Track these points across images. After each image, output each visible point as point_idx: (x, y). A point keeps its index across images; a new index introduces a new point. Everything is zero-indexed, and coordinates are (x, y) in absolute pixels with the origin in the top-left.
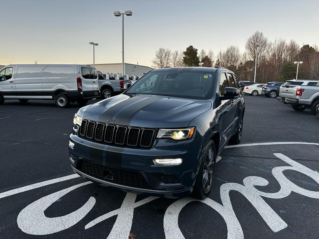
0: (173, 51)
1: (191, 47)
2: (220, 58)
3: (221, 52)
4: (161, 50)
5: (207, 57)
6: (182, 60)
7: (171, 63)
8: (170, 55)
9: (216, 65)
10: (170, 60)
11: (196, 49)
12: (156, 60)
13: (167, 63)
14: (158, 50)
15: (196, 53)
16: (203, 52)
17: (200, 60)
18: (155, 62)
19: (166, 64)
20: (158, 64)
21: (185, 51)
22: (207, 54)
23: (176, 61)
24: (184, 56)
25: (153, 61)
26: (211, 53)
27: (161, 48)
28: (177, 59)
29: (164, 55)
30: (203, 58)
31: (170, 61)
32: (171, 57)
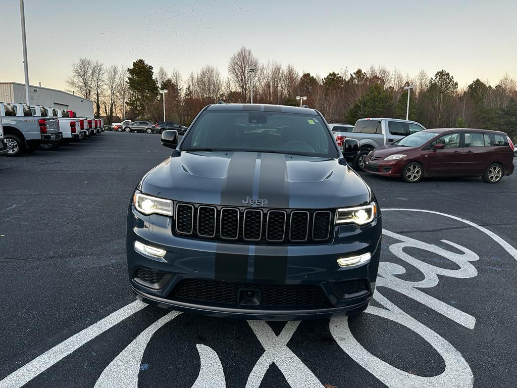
0: (107, 66)
1: (141, 61)
2: (191, 84)
3: (193, 74)
4: (83, 62)
5: (169, 81)
6: (127, 82)
7: (105, 87)
8: (102, 72)
9: (187, 95)
10: (103, 81)
11: (150, 67)
12: (76, 80)
13: (98, 87)
14: (78, 61)
15: (151, 74)
16: (162, 73)
17: (159, 85)
18: (73, 84)
19: (95, 88)
20: (80, 87)
21: (132, 67)
22: (170, 76)
23: (114, 84)
24: (130, 76)
25: (69, 80)
26: (176, 75)
27: (84, 58)
28: (117, 80)
29: (90, 72)
30: (163, 82)
31: (103, 83)
32: (105, 77)
